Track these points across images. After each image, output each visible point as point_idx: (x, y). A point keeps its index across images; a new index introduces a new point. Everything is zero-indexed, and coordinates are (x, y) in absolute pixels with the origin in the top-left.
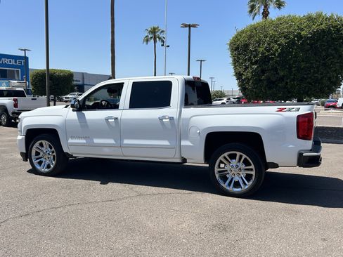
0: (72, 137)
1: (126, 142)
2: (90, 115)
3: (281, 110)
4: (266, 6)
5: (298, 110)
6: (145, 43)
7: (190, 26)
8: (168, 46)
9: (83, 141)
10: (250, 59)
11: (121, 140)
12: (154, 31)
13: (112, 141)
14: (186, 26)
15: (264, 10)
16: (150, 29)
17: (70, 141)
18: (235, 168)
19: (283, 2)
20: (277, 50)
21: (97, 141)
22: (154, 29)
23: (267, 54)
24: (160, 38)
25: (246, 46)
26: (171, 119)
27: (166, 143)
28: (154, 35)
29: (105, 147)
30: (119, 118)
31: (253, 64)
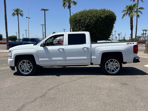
0: (41, 58)
1: (68, 58)
2: (50, 48)
3: (128, 44)
4: (70, 4)
5: (133, 43)
6: (13, 16)
7: (45, 10)
8: (29, 18)
9: (47, 59)
10: (81, 25)
11: (66, 57)
12: (17, 11)
13: (61, 58)
14: (43, 10)
15: (69, 5)
16: (15, 10)
17: (40, 59)
18: (112, 65)
19: (76, 3)
20: (93, 22)
21: (54, 59)
22: (18, 9)
23: (89, 23)
24: (21, 14)
25: (80, 20)
26: (87, 48)
27: (86, 58)
28: (17, 12)
29: (58, 61)
30: (64, 49)
31: (83, 27)
